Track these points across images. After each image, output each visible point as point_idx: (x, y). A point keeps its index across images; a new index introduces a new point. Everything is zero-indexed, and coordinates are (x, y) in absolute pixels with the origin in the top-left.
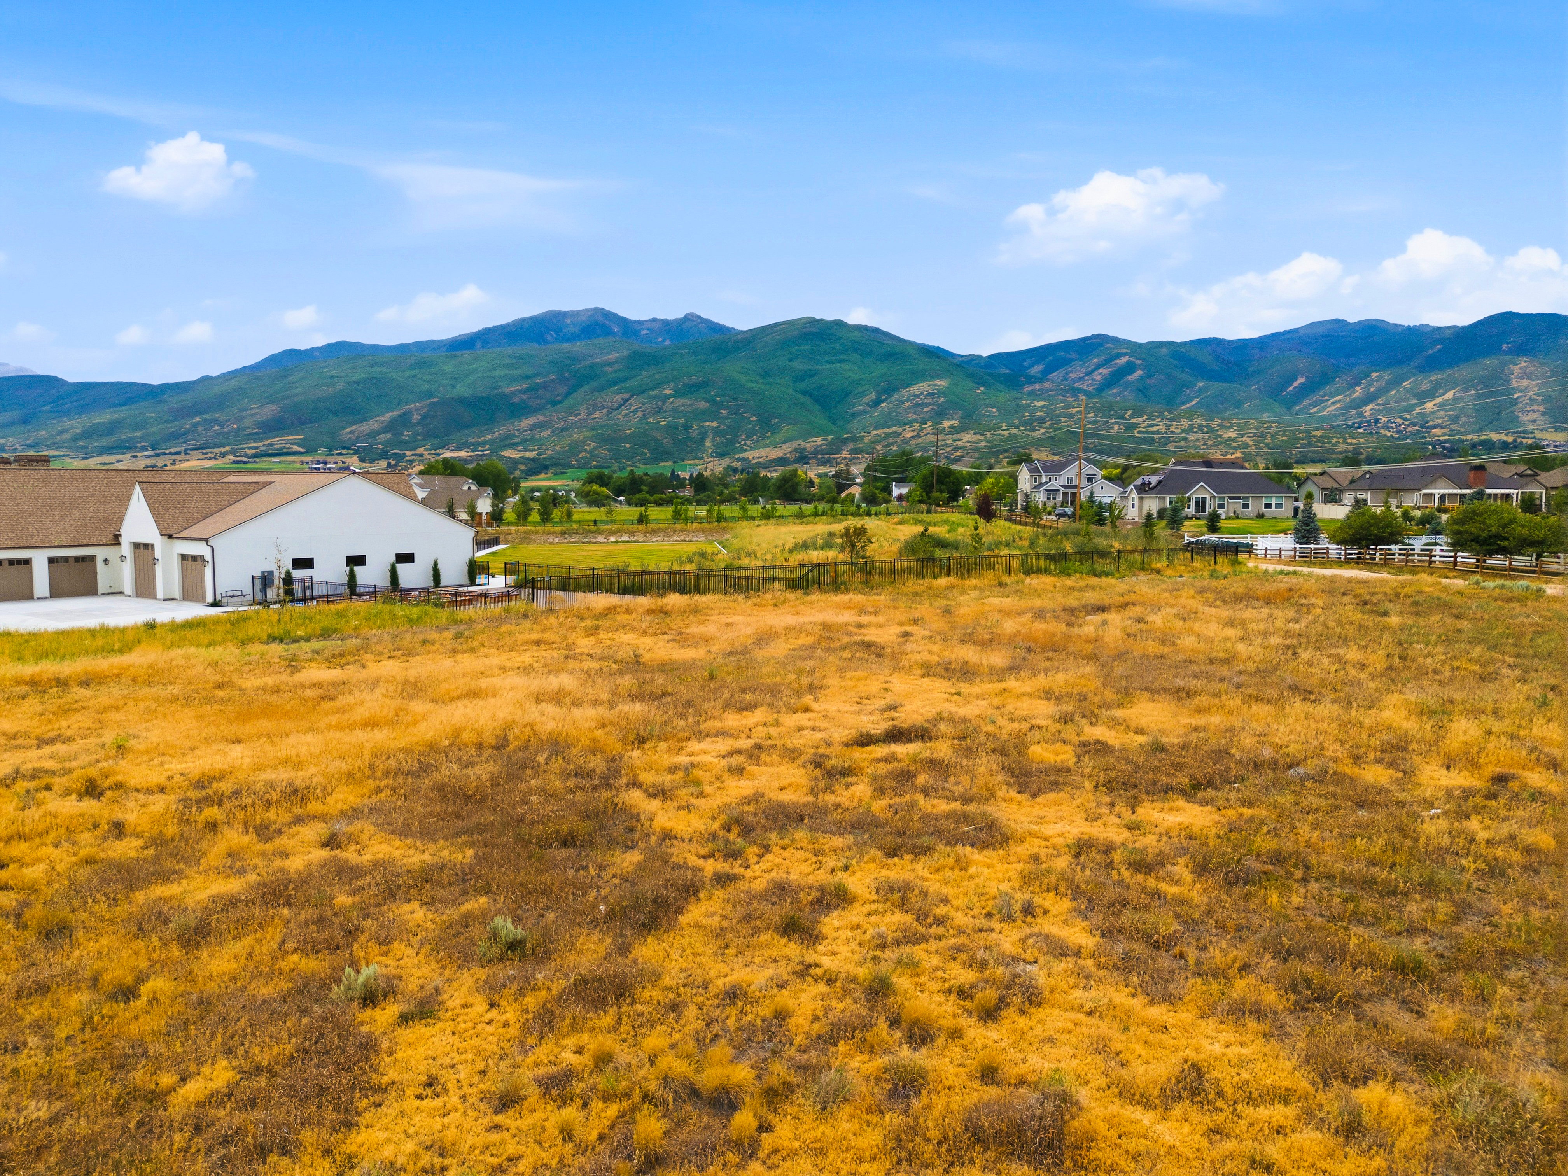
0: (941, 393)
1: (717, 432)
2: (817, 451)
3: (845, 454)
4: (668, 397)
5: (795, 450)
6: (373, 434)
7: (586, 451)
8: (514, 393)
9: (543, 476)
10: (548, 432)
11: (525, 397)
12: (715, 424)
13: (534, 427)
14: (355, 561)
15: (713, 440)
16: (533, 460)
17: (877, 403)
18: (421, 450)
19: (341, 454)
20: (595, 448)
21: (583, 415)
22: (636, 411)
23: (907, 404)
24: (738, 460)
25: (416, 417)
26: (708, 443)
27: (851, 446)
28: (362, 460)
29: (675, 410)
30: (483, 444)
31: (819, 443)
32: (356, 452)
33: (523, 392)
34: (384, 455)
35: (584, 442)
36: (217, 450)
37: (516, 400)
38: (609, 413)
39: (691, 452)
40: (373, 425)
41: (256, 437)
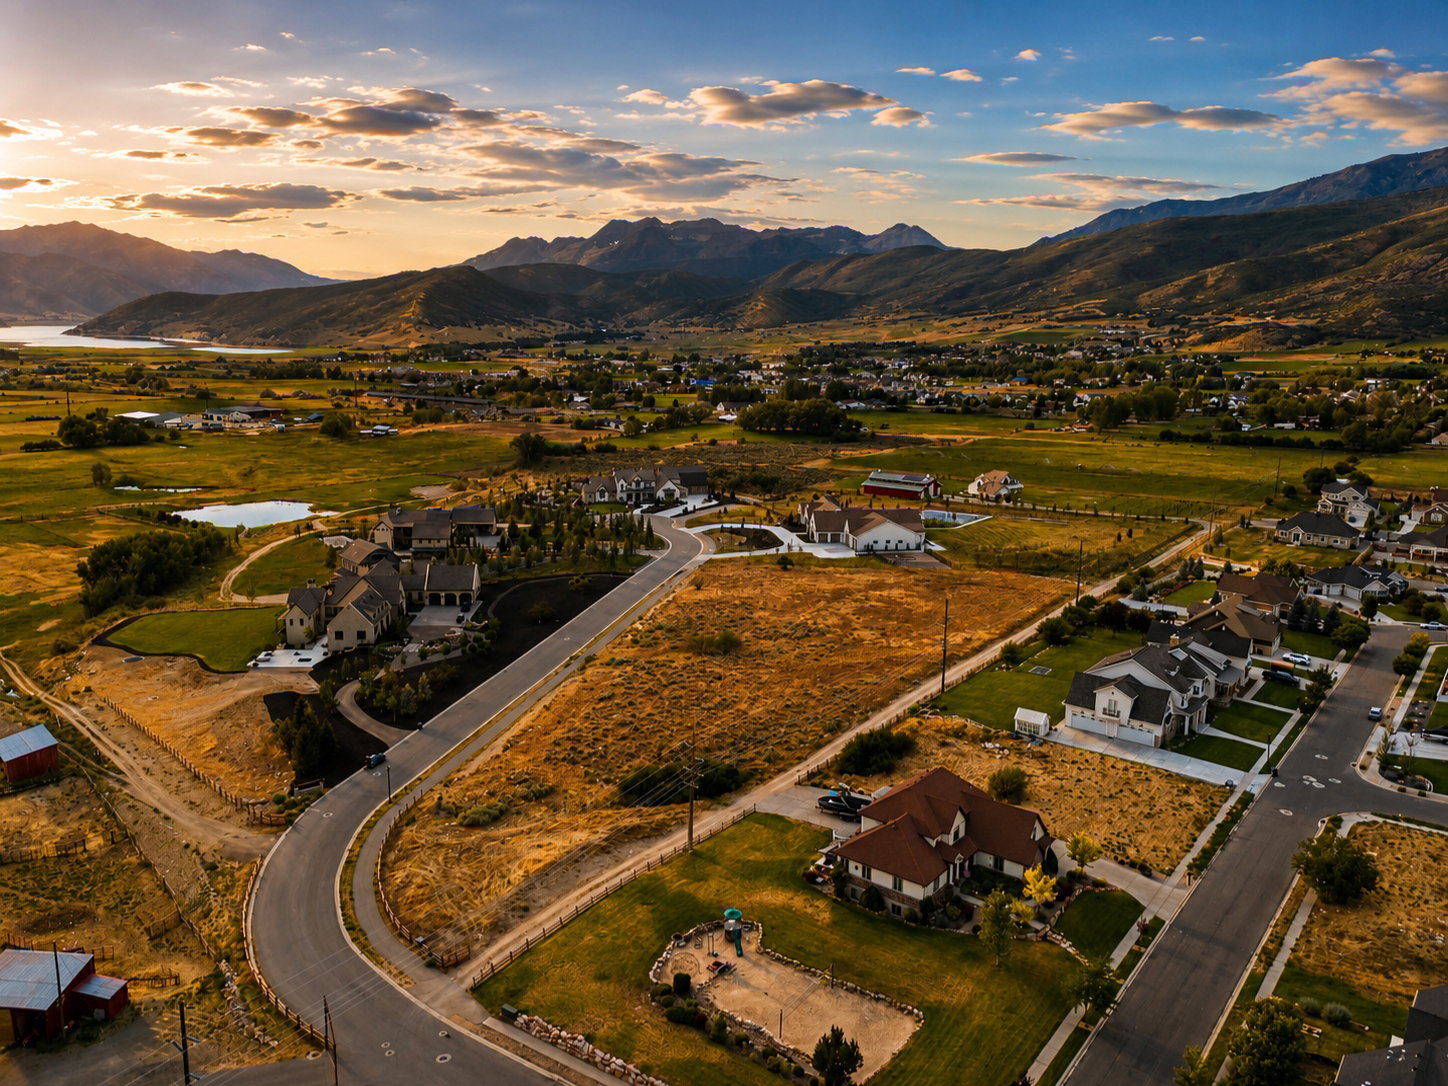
6: (1169, 297)
7: (1372, 318)
9: (1318, 346)
10: (1341, 295)
11: (1327, 256)
14: (888, 542)
16: (1312, 328)
18: (1208, 315)
19: (1134, 318)
20: (1383, 316)
21: (1384, 277)
22: (1443, 273)
25: (1211, 281)
28: (1151, 325)
30: (1272, 307)
32: (1148, 317)
33: (1327, 251)
34: (1171, 320)
35: (1372, 310)
36: (1036, 314)
37: (1318, 259)
38: (1414, 275)
40: (1170, 289)
41: (1068, 300)
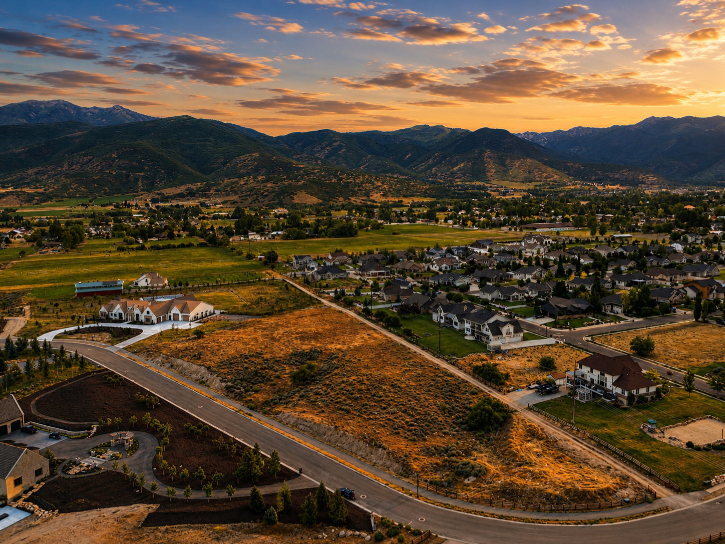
0: (255, 160)
1: (144, 178)
2: (198, 190)
3: (212, 191)
4: (115, 159)
5: (187, 190)
7: (72, 188)
8: (20, 154)
9: (49, 202)
10: (46, 176)
12: (142, 174)
13: (37, 173)
15: (142, 182)
16: (42, 194)
17: (225, 164)
20: (78, 187)
21: (66, 167)
22: (98, 165)
23: (239, 165)
24: (158, 194)
26: (140, 184)
27: (215, 188)
29: (119, 166)
30: (6, 183)
31: (199, 186)
33: (26, 152)
35: (70, 184)
37: (22, 157)
38: (81, 166)
39: (131, 188)
